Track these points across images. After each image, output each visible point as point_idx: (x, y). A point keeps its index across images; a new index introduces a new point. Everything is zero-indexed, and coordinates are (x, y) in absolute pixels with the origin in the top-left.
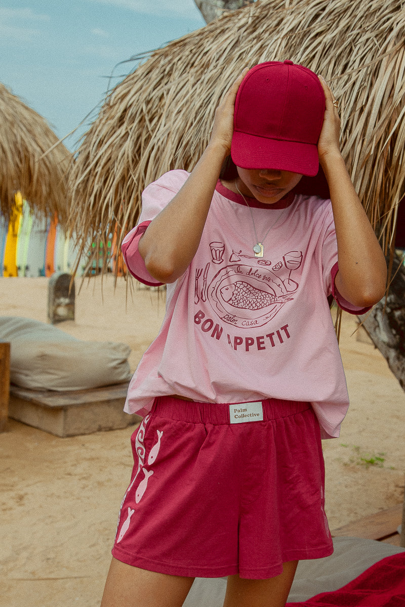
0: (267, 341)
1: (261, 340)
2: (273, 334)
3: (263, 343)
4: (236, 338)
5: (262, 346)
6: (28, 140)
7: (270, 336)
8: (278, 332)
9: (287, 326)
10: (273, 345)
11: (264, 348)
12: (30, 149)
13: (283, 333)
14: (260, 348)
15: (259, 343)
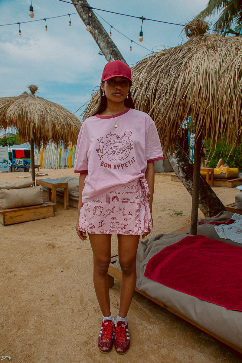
0: (128, 164)
1: (126, 164)
2: (130, 161)
3: (127, 165)
4: (118, 165)
5: (127, 166)
6: (71, 122)
7: (129, 162)
8: (131, 160)
9: (133, 157)
10: (131, 165)
11: (128, 166)
12: (72, 125)
13: (132, 160)
14: (126, 167)
15: (126, 165)
